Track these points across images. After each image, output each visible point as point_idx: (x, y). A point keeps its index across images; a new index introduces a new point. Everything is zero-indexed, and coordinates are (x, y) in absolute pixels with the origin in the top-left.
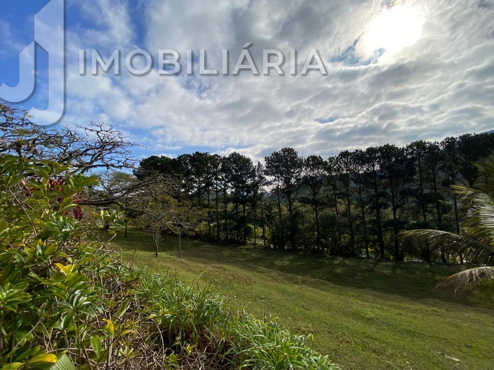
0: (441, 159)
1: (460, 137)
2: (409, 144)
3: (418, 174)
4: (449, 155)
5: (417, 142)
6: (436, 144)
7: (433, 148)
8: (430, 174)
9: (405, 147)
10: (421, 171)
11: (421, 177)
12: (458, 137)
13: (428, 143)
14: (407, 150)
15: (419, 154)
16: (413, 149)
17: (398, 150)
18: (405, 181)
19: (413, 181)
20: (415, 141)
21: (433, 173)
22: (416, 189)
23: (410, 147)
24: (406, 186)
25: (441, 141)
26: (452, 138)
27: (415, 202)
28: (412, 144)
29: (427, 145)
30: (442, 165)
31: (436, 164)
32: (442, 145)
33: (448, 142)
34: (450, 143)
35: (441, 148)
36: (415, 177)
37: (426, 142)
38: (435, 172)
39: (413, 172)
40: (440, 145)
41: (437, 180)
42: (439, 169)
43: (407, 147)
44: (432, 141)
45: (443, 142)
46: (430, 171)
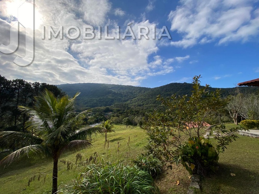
0: (31, 92)
1: (42, 83)
2: (15, 79)
3: (17, 98)
4: (35, 91)
5: (20, 80)
6: (30, 84)
7: (28, 85)
8: (23, 99)
9: (12, 80)
10: (18, 96)
11: (18, 100)
12: (41, 83)
13: (26, 82)
14: (12, 83)
15: (19, 86)
16: (17, 83)
17: (7, 81)
18: (7, 101)
19: (13, 101)
20: (19, 79)
21: (25, 99)
22: (13, 107)
23: (15, 81)
24: (7, 104)
25: (33, 83)
26: (38, 83)
27: (11, 114)
28: (16, 80)
29: (25, 83)
30: (31, 95)
31: (28, 93)
32: (33, 85)
33: (36, 84)
34: (37, 85)
35: (32, 86)
36: (14, 99)
37: (25, 81)
38: (26, 98)
39: (13, 96)
40: (32, 85)
41: (26, 102)
42: (29, 96)
43: (13, 81)
44: (28, 82)
45: (34, 83)
46: (24, 97)
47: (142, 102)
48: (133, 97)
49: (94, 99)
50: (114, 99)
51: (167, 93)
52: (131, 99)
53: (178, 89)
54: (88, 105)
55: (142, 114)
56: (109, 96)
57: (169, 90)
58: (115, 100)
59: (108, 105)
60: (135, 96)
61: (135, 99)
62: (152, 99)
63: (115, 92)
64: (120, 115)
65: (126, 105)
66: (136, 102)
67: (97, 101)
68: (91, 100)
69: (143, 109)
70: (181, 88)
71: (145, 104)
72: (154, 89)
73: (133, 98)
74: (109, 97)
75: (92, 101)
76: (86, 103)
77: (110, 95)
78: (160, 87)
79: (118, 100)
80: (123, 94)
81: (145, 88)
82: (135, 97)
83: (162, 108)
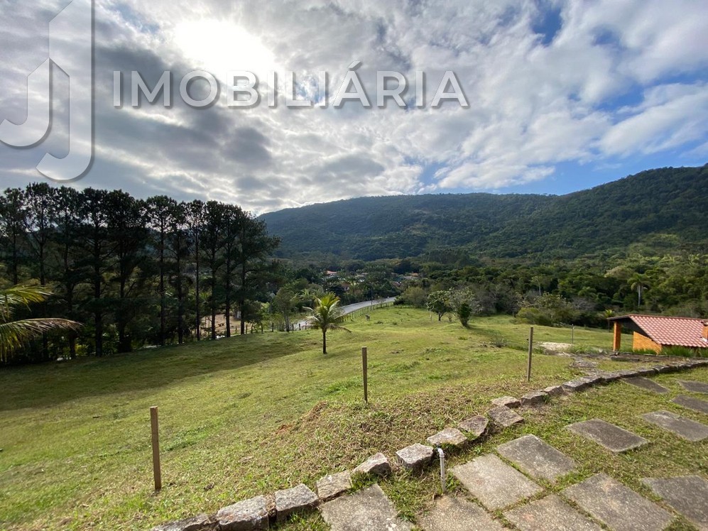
47: (521, 244)
48: (487, 230)
49: (374, 238)
50: (429, 237)
51: (626, 208)
52: (482, 234)
53: (674, 190)
54: (360, 254)
55: (508, 281)
56: (414, 229)
57: (634, 196)
58: (429, 241)
59: (410, 255)
60: (498, 225)
61: (495, 234)
62: (558, 234)
63: (431, 217)
64: (432, 283)
65: (462, 254)
66: (499, 244)
67: (382, 244)
68: (368, 241)
69: (520, 265)
70: (689, 186)
71: (529, 251)
72: (571, 199)
73: (487, 234)
74: (414, 232)
75: (369, 246)
76: (356, 250)
77: (418, 226)
78: (595, 189)
79: (439, 239)
80: (455, 221)
81: (536, 196)
82: (497, 230)
83: (594, 264)
